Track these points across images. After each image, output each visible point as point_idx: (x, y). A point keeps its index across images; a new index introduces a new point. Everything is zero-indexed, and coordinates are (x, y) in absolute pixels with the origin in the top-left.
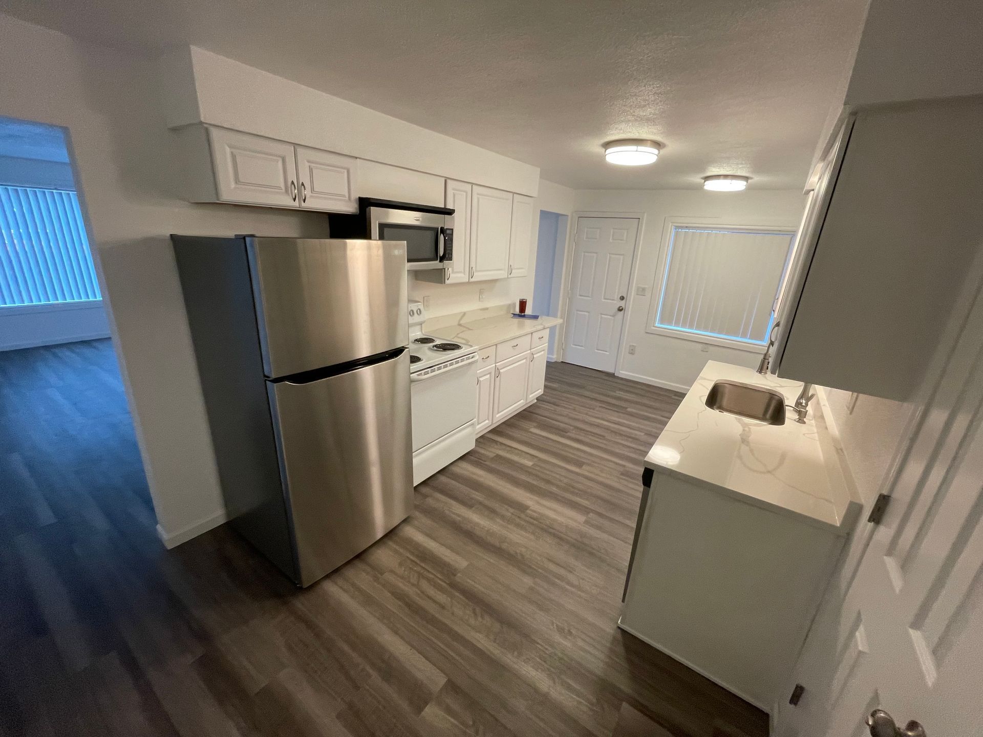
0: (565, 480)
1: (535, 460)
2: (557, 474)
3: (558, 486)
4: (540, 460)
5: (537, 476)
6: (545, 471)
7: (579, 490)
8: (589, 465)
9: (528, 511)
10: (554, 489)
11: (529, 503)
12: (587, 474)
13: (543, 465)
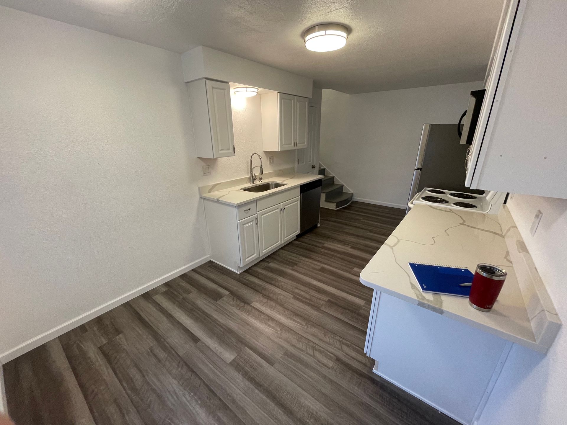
0: (332, 260)
1: (352, 272)
2: (337, 263)
3: (337, 257)
4: (350, 272)
5: (350, 262)
6: (344, 264)
7: (325, 255)
8: (316, 269)
9: (350, 247)
10: (338, 255)
11: (351, 250)
12: (319, 264)
13: (347, 269)
